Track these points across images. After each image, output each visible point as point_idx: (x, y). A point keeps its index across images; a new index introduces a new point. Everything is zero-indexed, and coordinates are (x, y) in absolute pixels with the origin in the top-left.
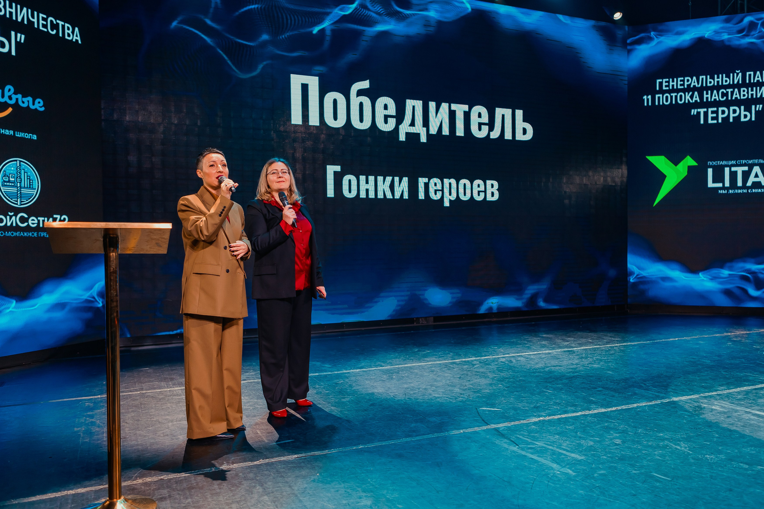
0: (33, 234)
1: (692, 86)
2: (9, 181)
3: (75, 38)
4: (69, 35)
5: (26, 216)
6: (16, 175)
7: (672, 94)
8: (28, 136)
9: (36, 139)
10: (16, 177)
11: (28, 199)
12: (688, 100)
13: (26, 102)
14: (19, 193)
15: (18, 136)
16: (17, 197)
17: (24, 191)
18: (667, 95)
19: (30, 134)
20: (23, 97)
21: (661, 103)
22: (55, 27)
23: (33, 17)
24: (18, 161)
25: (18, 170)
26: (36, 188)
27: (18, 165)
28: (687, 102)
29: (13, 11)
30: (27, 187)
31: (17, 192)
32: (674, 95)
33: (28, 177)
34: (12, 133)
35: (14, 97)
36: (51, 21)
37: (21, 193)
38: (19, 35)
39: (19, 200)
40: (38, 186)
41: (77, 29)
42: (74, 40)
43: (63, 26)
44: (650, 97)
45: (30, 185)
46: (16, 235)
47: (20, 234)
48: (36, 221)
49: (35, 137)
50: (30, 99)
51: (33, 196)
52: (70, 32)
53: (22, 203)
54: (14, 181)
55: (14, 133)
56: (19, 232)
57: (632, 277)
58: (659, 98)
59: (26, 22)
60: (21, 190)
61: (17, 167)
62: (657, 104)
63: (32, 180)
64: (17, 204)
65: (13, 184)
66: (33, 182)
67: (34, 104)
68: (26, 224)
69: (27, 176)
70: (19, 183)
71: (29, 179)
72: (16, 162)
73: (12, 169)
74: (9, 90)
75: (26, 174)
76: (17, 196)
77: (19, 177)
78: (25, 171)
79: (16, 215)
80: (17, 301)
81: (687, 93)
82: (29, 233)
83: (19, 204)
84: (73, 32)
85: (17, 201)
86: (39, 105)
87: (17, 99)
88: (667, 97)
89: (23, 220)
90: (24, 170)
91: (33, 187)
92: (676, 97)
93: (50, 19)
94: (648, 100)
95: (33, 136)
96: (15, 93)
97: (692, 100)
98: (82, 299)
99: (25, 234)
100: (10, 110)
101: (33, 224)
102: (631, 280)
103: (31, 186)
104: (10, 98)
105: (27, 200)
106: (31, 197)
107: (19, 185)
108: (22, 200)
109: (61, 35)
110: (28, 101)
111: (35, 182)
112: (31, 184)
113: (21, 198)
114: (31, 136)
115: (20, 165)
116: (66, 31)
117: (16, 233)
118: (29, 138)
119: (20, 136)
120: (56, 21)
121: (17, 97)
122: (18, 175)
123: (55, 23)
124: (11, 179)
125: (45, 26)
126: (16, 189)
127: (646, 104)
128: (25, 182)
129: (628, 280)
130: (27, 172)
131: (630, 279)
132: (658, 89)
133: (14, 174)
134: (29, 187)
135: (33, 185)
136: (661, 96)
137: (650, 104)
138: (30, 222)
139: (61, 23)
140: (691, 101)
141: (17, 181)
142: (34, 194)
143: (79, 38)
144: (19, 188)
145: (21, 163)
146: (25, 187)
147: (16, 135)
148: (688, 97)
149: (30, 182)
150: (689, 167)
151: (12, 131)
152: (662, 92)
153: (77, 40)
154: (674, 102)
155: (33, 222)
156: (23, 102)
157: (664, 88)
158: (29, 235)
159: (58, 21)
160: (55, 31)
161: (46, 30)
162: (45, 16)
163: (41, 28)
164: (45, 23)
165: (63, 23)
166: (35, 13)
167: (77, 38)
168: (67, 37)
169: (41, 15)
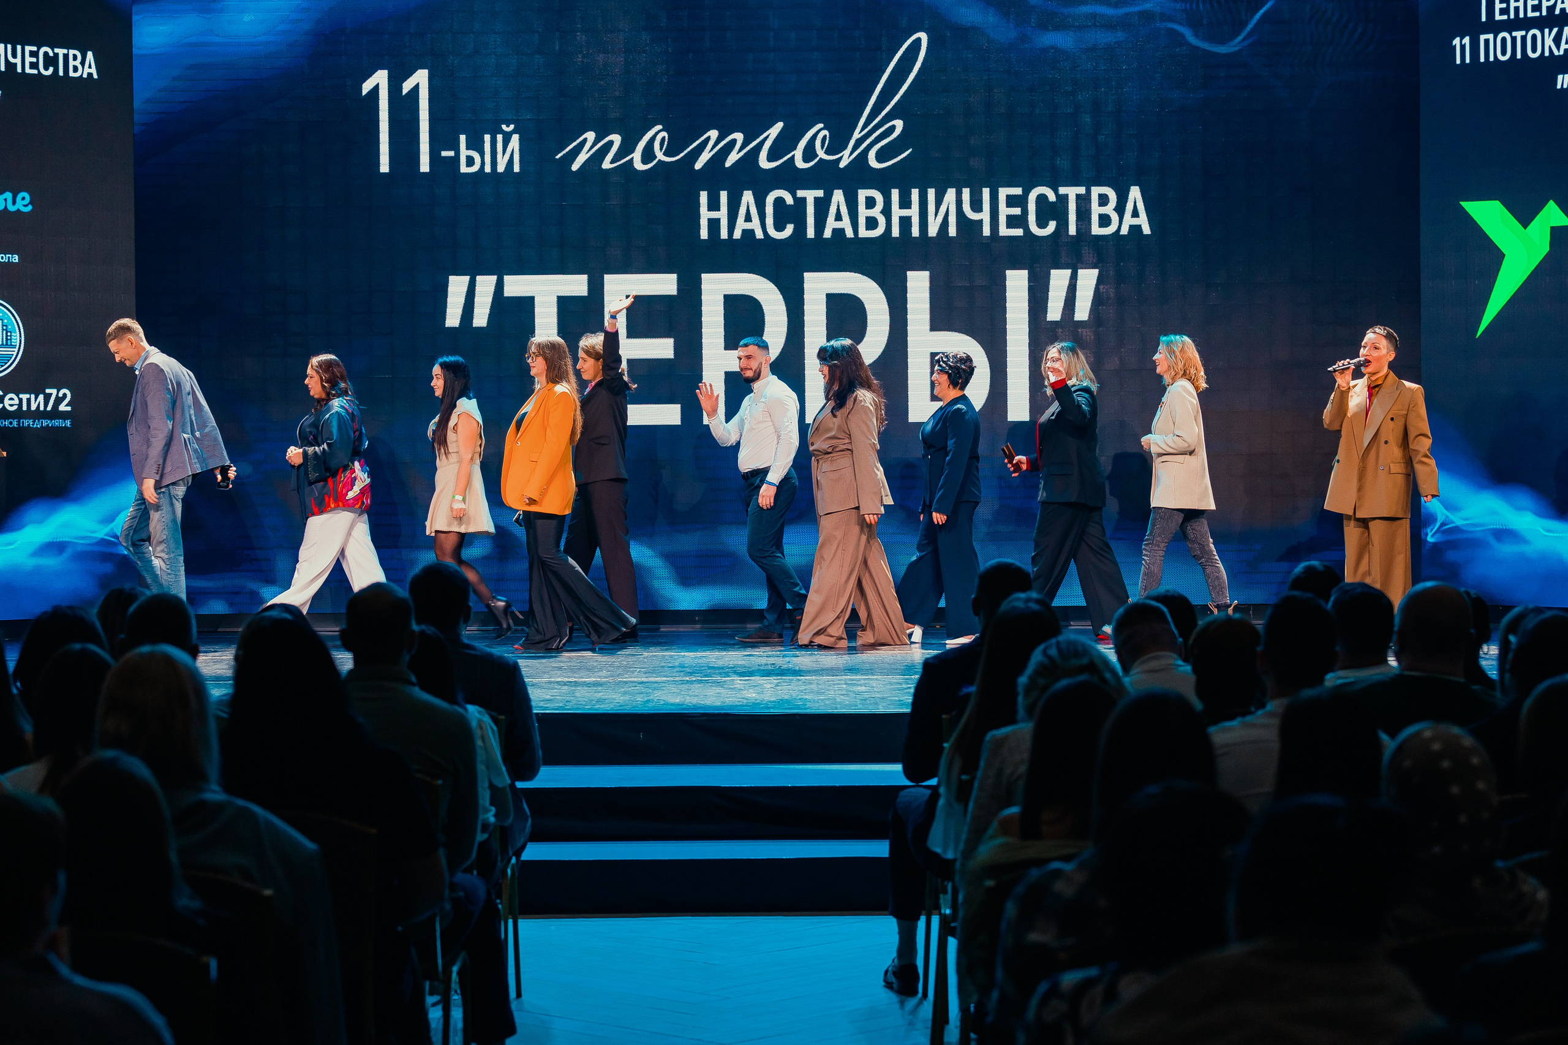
0: (11, 423)
1: (1557, 12)
3: (87, 70)
4: (76, 69)
7: (1514, 34)
8: (4, 258)
9: (17, 261)
11: (4, 364)
12: (1550, 48)
18: (1505, 34)
19: (7, 256)
21: (1492, 59)
22: (51, 61)
23: (14, 56)
26: (16, 345)
28: (1547, 54)
30: (3, 344)
32: (1518, 34)
33: (5, 328)
36: (46, 54)
40: (20, 341)
41: (90, 55)
42: (85, 76)
43: (66, 56)
44: (1467, 40)
45: (7, 339)
48: (17, 401)
49: (16, 259)
50: (8, 195)
51: (11, 358)
52: (78, 63)
57: (1432, 530)
58: (1487, 41)
62: (1482, 60)
63: (11, 332)
66: (13, 334)
67: (14, 203)
69: (3, 326)
71: (6, 330)
81: (1547, 31)
82: (5, 422)
84: (83, 63)
86: (22, 203)
88: (1504, 40)
91: (13, 344)
92: (1524, 38)
93: (43, 50)
94: (1463, 47)
95: (12, 257)
97: (1558, 47)
98: (96, 538)
101: (11, 405)
102: (1430, 539)
103: (9, 341)
105: (2, 366)
106: (9, 360)
109: (61, 73)
110: (6, 200)
111: (15, 335)
112: (9, 338)
114: (9, 257)
116: (72, 63)
118: (6, 261)
120: (53, 51)
123: (51, 54)
125: (34, 66)
127: (1458, 62)
129: (1423, 536)
130: (2, 319)
131: (1427, 534)
132: (1484, 19)
134: (5, 344)
135: (13, 340)
136: (1491, 37)
137: (1468, 61)
138: (7, 402)
139: (61, 52)
140: (1556, 53)
142: (13, 355)
143: (94, 71)
148: (1549, 42)
149: (7, 336)
150: (1554, 230)
152: (1494, 27)
153: (90, 75)
154: (1519, 56)
155: (12, 402)
157: (1498, 17)
158: (5, 424)
159: (56, 50)
160: (51, 69)
161: (35, 72)
162: (34, 49)
163: (28, 70)
164: (34, 60)
165: (65, 51)
166: (19, 48)
167: (90, 71)
168: (72, 74)
169: (28, 49)
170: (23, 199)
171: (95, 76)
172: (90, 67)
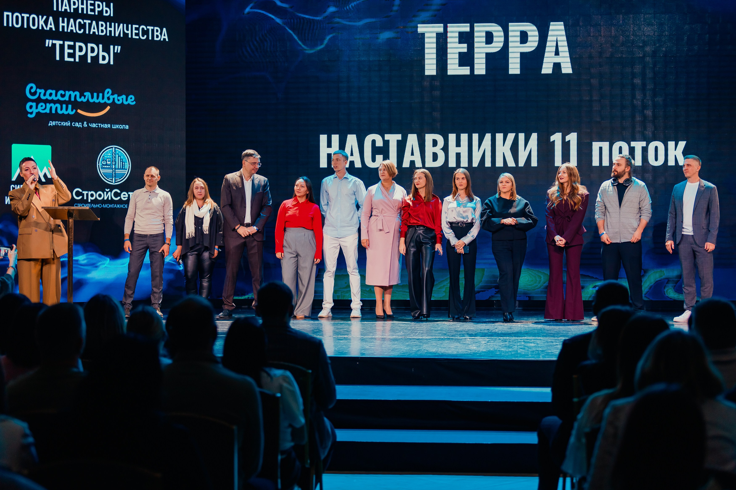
0: (124, 206)
2: (106, 165)
3: (163, 37)
4: (157, 36)
5: (119, 191)
6: (112, 159)
8: (121, 127)
9: (128, 128)
10: (112, 161)
13: (120, 99)
14: (114, 173)
15: (114, 128)
16: (112, 177)
17: (118, 171)
19: (123, 126)
20: (118, 96)
22: (146, 32)
23: (127, 30)
24: (114, 148)
25: (114, 155)
26: (127, 169)
27: (114, 151)
29: (112, 29)
30: (120, 168)
31: (113, 173)
34: (110, 126)
35: (112, 97)
36: (143, 29)
37: (115, 173)
38: (116, 47)
39: (114, 178)
40: (129, 167)
41: (164, 30)
42: (162, 40)
43: (153, 30)
46: (111, 207)
47: (114, 206)
48: (127, 196)
49: (127, 127)
50: (124, 97)
51: (124, 175)
52: (158, 34)
53: (116, 181)
54: (110, 164)
55: (111, 126)
56: (113, 205)
59: (122, 36)
60: (115, 171)
61: (113, 153)
63: (124, 162)
64: (112, 182)
65: (109, 167)
66: (125, 163)
67: (127, 100)
68: (119, 198)
69: (121, 159)
70: (114, 166)
71: (122, 161)
72: (112, 149)
73: (109, 154)
74: (108, 92)
75: (119, 157)
76: (112, 175)
77: (114, 161)
78: (119, 156)
79: (111, 191)
80: (110, 260)
82: (121, 205)
83: (113, 182)
84: (161, 34)
85: (112, 180)
86: (131, 100)
87: (114, 99)
89: (116, 195)
90: (118, 154)
91: (125, 168)
93: (142, 27)
95: (125, 127)
96: (112, 94)
99: (118, 206)
100: (108, 108)
101: (124, 198)
103: (124, 167)
104: (109, 98)
105: (120, 179)
106: (123, 176)
107: (114, 167)
108: (116, 179)
109: (150, 38)
110: (123, 99)
111: (127, 164)
112: (124, 165)
113: (115, 177)
114: (124, 126)
115: (115, 151)
116: (155, 33)
117: (111, 205)
118: (123, 128)
119: (116, 128)
120: (146, 27)
121: (114, 97)
122: (113, 159)
123: (145, 29)
124: (108, 163)
125: (137, 34)
126: (112, 170)
128: (119, 164)
130: (120, 156)
133: (111, 159)
134: (121, 168)
135: (125, 166)
138: (122, 196)
139: (150, 28)
141: (112, 164)
142: (125, 173)
143: (166, 37)
144: (114, 169)
145: (116, 149)
146: (118, 168)
147: (113, 127)
149: (122, 164)
151: (110, 125)
153: (164, 39)
155: (125, 196)
156: (119, 100)
158: (121, 207)
159: (148, 27)
160: (145, 36)
161: (138, 37)
162: (137, 26)
163: (134, 37)
164: (137, 32)
165: (152, 28)
166: (130, 26)
167: (164, 37)
168: (155, 39)
169: (134, 26)
170: (131, 98)
171: (167, 40)
172: (164, 35)
